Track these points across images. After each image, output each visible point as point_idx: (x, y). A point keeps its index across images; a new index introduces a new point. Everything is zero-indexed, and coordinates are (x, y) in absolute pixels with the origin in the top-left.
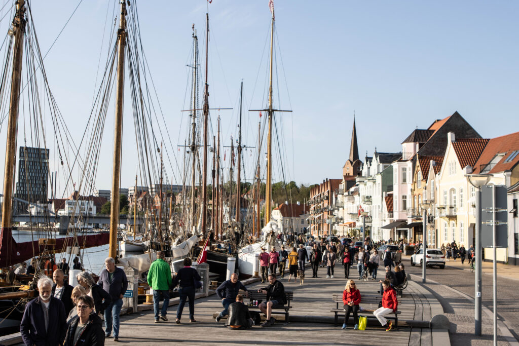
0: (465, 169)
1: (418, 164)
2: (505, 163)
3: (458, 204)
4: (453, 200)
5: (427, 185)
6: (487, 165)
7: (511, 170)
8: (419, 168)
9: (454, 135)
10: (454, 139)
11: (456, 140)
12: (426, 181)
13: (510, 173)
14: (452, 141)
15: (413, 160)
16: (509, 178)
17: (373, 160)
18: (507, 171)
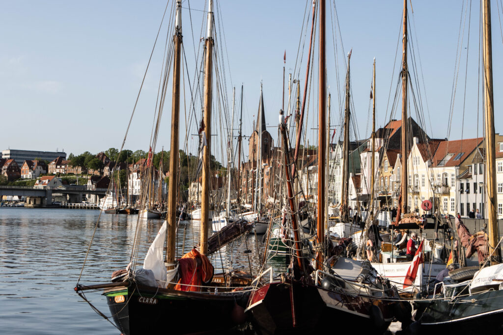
0: (427, 162)
1: (385, 154)
2: (454, 160)
3: (420, 185)
4: (416, 181)
5: (393, 170)
6: (441, 161)
7: (459, 166)
8: (387, 158)
9: (418, 139)
10: (418, 142)
11: (420, 142)
12: (393, 168)
13: (458, 167)
14: (417, 143)
15: (381, 152)
16: (458, 170)
17: (337, 147)
18: (456, 166)
